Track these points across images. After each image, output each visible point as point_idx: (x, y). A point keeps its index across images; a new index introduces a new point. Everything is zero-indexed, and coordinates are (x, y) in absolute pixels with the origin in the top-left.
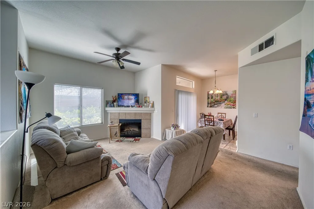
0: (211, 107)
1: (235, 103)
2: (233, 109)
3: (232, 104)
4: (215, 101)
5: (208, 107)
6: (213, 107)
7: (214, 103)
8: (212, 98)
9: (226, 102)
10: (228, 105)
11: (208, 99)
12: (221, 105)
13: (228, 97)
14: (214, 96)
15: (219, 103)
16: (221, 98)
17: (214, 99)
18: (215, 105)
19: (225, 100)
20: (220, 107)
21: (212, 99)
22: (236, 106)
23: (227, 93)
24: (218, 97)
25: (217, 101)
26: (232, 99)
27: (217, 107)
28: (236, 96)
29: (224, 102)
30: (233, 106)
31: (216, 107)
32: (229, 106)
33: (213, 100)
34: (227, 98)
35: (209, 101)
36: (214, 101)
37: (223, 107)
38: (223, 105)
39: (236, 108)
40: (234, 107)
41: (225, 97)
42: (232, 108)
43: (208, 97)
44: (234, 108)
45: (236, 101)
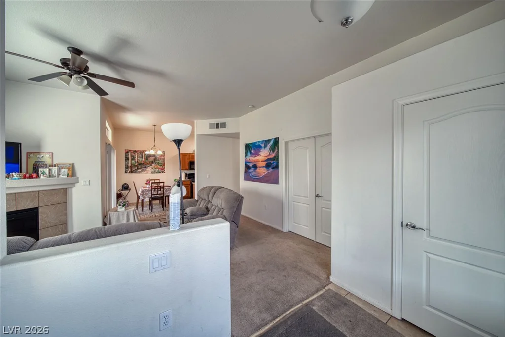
0: (131, 172)
2: (162, 174)
3: (161, 167)
4: (138, 164)
5: (126, 172)
6: (135, 172)
7: (137, 166)
8: (133, 159)
9: (154, 165)
11: (126, 160)
12: (147, 170)
13: (156, 159)
14: (136, 157)
15: (144, 166)
16: (147, 159)
17: (136, 160)
18: (138, 169)
19: (153, 163)
20: (146, 172)
22: (165, 170)
24: (142, 158)
25: (141, 164)
26: (161, 162)
27: (141, 172)
28: (164, 159)
29: (151, 165)
30: (162, 169)
31: (139, 172)
32: (157, 170)
33: (134, 163)
35: (128, 164)
36: (136, 164)
37: (150, 172)
38: (149, 169)
39: (165, 172)
41: (151, 159)
42: (160, 173)
43: (126, 157)
44: (163, 172)
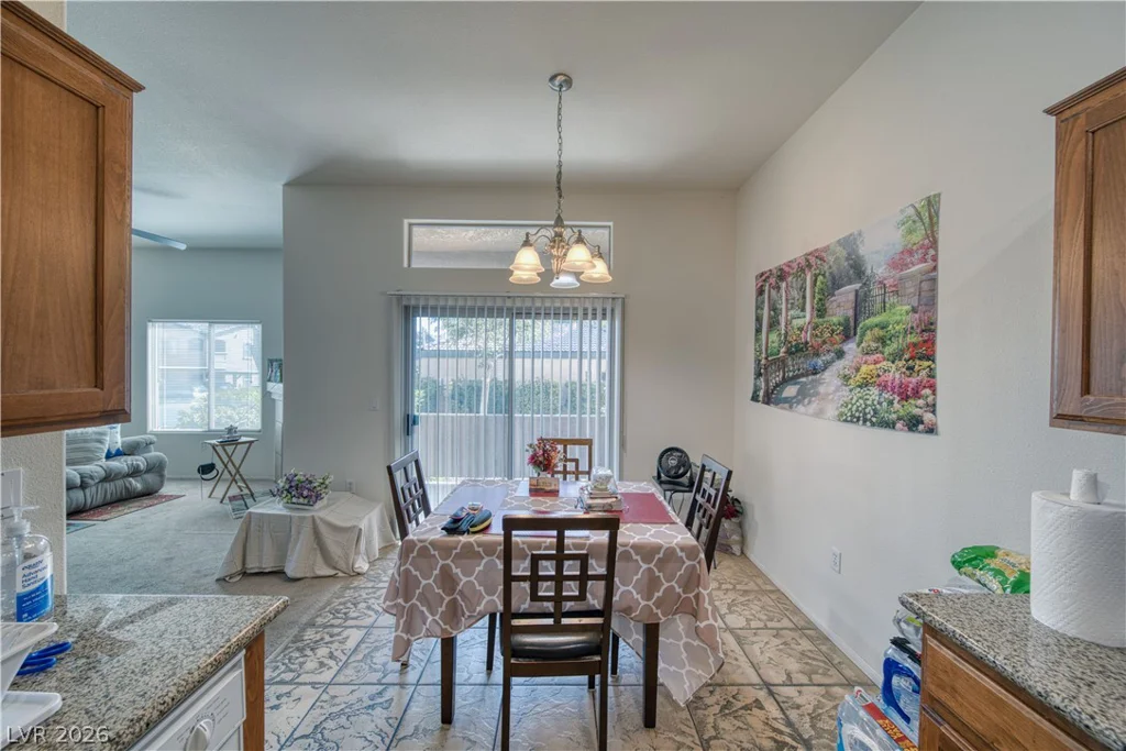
0: (768, 397)
1: (930, 357)
2: (901, 437)
3: (899, 372)
4: (789, 352)
5: (756, 397)
6: (777, 403)
7: (783, 362)
8: (774, 321)
9: (852, 349)
10: (865, 384)
11: (757, 331)
12: (822, 389)
13: (868, 297)
14: (783, 306)
15: (809, 364)
16: (822, 311)
17: (783, 330)
18: (786, 381)
19: (846, 335)
20: (813, 407)
21: (774, 337)
22: (933, 408)
23: (862, 251)
24: (803, 310)
25: (797, 348)
27: (798, 399)
29: (840, 354)
30: (905, 397)
31: (790, 403)
32: (874, 394)
33: (777, 343)
34: (861, 306)
35: (761, 350)
36: (782, 352)
37: (832, 411)
38: (831, 382)
39: (931, 430)
40: (915, 407)
41: (841, 305)
42: (890, 425)
44: (913, 423)
45: (930, 343)
